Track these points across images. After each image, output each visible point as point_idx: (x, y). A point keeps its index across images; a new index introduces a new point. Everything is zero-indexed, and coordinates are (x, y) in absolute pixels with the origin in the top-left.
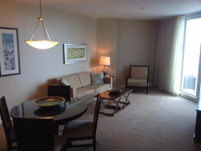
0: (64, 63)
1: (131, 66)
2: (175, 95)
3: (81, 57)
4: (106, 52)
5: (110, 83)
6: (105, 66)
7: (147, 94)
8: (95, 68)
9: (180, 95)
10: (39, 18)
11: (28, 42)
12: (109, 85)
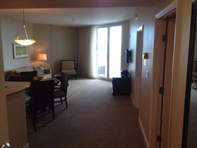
0: (14, 58)
1: (61, 61)
2: (94, 78)
3: (24, 54)
4: (42, 50)
5: (49, 73)
6: (42, 61)
7: (76, 79)
8: (34, 63)
9: (97, 78)
10: (23, 26)
11: (15, 40)
12: (49, 75)
